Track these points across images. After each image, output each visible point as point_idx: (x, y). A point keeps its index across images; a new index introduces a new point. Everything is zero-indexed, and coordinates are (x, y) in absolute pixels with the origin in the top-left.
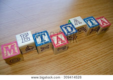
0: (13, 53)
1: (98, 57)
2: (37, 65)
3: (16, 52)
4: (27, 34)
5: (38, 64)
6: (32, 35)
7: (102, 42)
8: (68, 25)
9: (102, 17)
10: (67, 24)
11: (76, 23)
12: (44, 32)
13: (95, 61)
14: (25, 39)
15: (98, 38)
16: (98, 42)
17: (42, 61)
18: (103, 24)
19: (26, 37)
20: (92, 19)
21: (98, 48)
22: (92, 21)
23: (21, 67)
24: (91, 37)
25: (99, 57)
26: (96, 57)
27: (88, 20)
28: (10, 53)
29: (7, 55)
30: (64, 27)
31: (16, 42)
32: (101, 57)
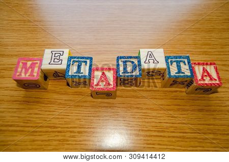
0: (29, 75)
1: (162, 134)
2: (60, 104)
3: (34, 76)
4: (61, 53)
5: (63, 102)
6: (67, 57)
7: (188, 110)
8: (132, 60)
9: (211, 64)
10: (131, 57)
11: (147, 60)
12: (87, 58)
13: (153, 138)
14: (56, 60)
15: (183, 99)
16: (179, 107)
17: (71, 100)
18: (202, 78)
19: (58, 57)
20: (184, 62)
21: (172, 117)
22: (182, 64)
23: (37, 98)
24: (170, 91)
25: (166, 134)
26: (158, 131)
27: (175, 61)
28: (26, 73)
29: (20, 75)
30: (123, 60)
31: (41, 61)
32: (169, 137)
